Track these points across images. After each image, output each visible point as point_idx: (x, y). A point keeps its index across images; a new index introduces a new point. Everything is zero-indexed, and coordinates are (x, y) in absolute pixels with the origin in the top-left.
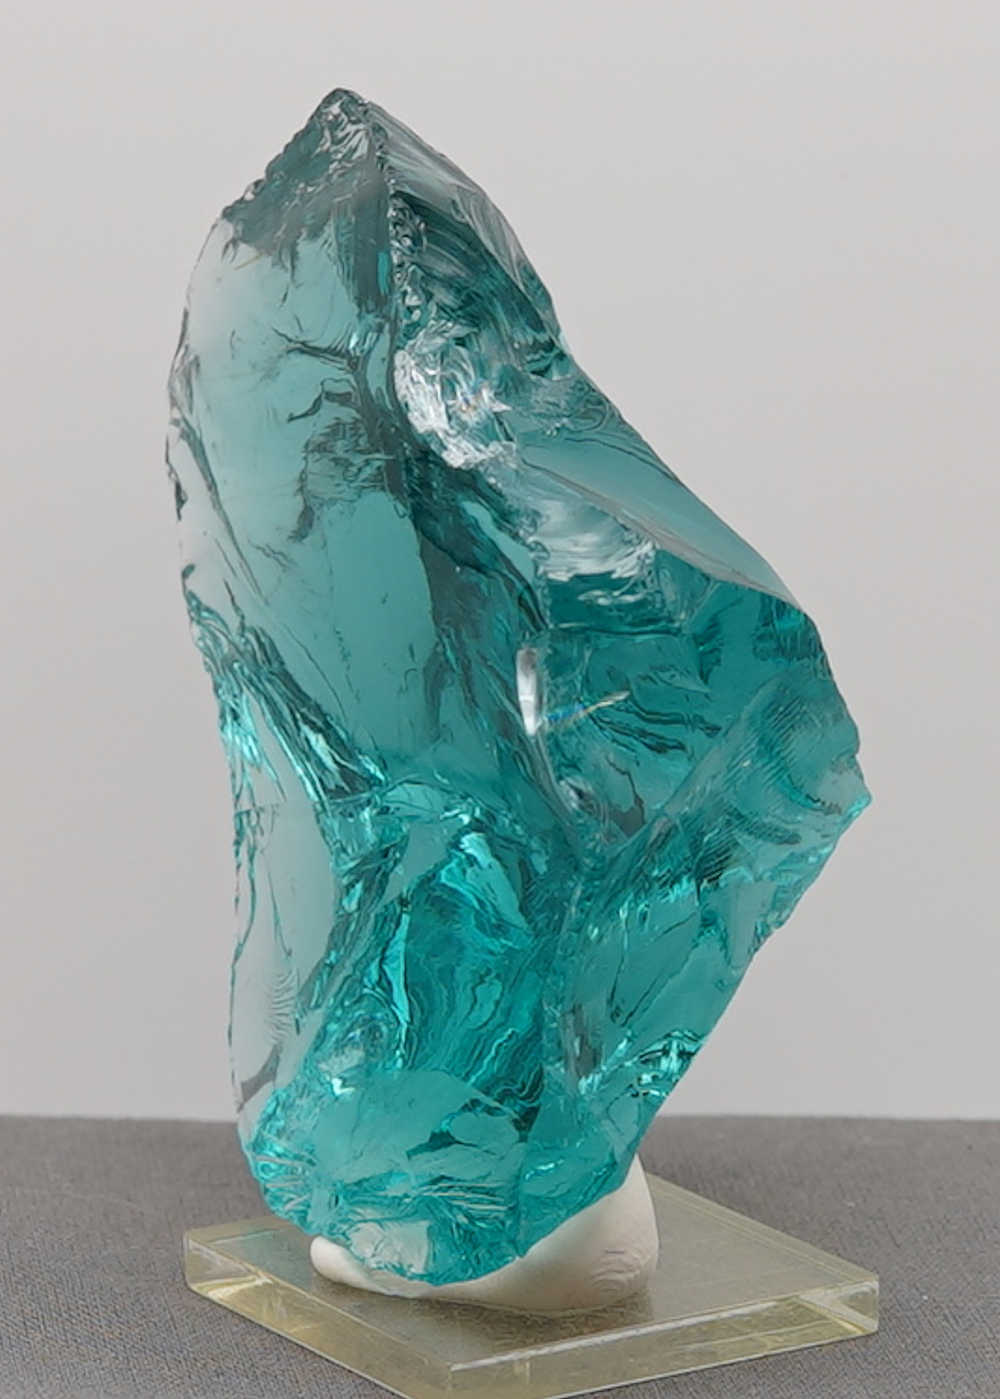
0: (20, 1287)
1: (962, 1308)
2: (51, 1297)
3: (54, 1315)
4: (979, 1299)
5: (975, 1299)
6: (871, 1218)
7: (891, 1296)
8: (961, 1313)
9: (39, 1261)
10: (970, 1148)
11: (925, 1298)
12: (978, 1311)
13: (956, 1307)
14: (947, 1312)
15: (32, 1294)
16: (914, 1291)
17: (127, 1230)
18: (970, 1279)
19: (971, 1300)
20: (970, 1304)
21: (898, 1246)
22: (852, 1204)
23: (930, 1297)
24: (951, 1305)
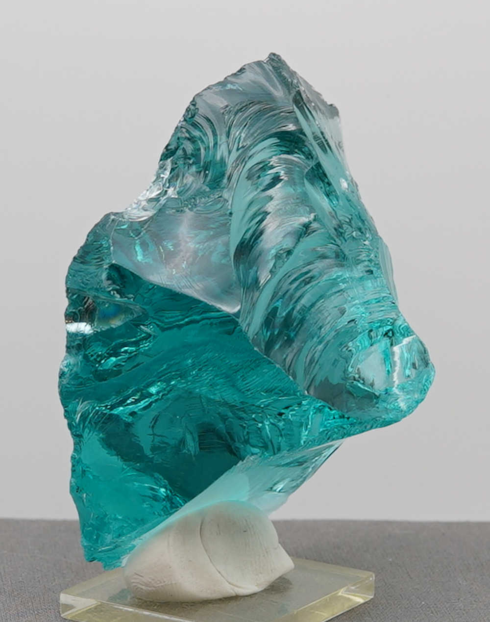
0: (16, 598)
1: (440, 608)
2: (30, 604)
3: (31, 612)
4: (448, 603)
5: (445, 604)
6: (399, 566)
7: (408, 602)
8: (439, 610)
9: (25, 588)
10: (443, 534)
11: (423, 603)
12: (447, 608)
13: (437, 607)
14: (433, 609)
15: (21, 602)
16: (418, 600)
17: (65, 572)
18: (443, 594)
19: (443, 604)
20: (443, 606)
21: (411, 578)
22: (391, 560)
23: (425, 603)
24: (435, 606)
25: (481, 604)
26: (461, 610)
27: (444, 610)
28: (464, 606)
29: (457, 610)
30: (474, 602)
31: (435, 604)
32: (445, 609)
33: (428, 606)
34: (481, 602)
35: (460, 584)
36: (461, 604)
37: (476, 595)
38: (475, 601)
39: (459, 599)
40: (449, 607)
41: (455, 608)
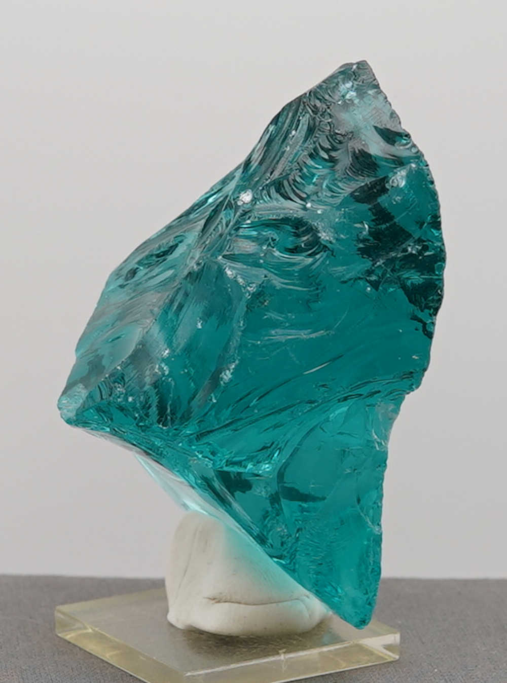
1: (455, 676)
4: (463, 670)
6: (410, 630)
7: (418, 670)
8: (454, 678)
10: (459, 593)
11: (436, 670)
12: (462, 677)
13: (451, 675)
14: (446, 677)
16: (430, 667)
18: (459, 660)
19: (459, 672)
20: (459, 674)
21: (423, 643)
22: (400, 622)
23: (438, 670)
24: (449, 674)
25: (501, 671)
26: (478, 678)
27: (460, 679)
28: (482, 674)
29: (473, 679)
30: (493, 670)
31: (449, 672)
32: (460, 677)
33: (441, 674)
34: (501, 669)
35: (478, 649)
36: (478, 672)
37: (496, 662)
38: (495, 669)
39: (476, 666)
40: (465, 675)
41: (471, 676)
